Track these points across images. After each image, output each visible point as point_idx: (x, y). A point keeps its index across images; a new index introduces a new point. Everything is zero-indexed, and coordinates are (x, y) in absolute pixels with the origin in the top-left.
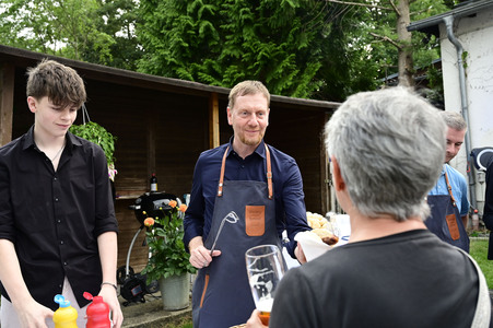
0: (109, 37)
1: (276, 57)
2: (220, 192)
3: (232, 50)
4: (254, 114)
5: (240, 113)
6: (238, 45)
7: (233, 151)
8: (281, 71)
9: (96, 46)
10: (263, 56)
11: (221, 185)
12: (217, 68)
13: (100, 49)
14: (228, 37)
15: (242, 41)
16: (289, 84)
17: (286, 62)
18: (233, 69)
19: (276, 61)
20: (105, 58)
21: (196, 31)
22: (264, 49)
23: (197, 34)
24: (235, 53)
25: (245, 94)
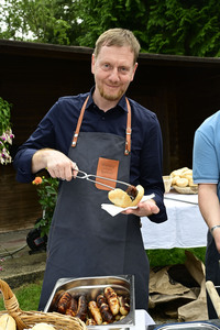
0: (65, 23)
1: (199, 21)
2: (74, 143)
3: (157, 20)
4: (116, 69)
6: (162, 15)
8: (203, 34)
9: (56, 31)
10: (185, 22)
11: (76, 135)
12: (144, 38)
13: (58, 34)
14: (152, 7)
15: (165, 9)
16: (212, 46)
17: (208, 26)
18: (158, 38)
19: (199, 25)
20: (62, 42)
21: (123, 5)
22: (186, 15)
23: (125, 8)
24: (160, 22)
25: (111, 44)
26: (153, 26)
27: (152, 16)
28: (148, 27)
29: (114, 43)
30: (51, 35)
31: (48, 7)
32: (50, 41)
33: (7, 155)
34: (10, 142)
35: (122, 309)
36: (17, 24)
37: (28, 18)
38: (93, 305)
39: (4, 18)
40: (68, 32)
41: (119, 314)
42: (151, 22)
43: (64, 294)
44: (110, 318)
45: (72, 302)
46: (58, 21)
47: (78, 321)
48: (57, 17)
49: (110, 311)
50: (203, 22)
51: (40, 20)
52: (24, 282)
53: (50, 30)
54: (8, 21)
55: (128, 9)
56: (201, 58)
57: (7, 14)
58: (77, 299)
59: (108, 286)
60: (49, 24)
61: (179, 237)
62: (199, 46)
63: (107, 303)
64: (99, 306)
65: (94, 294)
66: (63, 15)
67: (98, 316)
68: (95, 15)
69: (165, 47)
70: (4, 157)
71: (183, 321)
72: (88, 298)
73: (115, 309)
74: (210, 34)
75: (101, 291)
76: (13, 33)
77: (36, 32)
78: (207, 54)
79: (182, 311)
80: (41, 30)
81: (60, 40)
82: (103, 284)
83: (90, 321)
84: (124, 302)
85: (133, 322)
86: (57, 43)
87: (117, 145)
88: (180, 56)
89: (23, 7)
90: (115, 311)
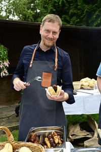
0: (32, 12)
1: (93, 11)
2: (31, 66)
3: (74, 10)
4: (51, 33)
5: (45, 30)
6: (76, 8)
7: (39, 48)
8: (95, 17)
9: (27, 16)
10: (87, 11)
11: (32, 62)
12: (68, 19)
13: (29, 17)
15: (78, 5)
16: (99, 22)
17: (97, 13)
18: (74, 18)
19: (93, 12)
20: (31, 20)
21: (59, 4)
22: (87, 8)
23: (59, 5)
24: (75, 11)
25: (49, 21)
26: (72, 13)
27: (71, 8)
28: (70, 13)
29: (51, 21)
30: (25, 17)
31: (24, 4)
32: (25, 20)
33: (6, 72)
34: (8, 66)
35: (60, 141)
36: (10, 13)
37: (15, 10)
38: (46, 139)
39: (4, 10)
40: (33, 16)
41: (59, 143)
42: (71, 11)
43: (34, 134)
44: (54, 145)
45: (37, 138)
46: (29, 11)
47: (40, 146)
48: (28, 9)
49: (54, 142)
50: (95, 11)
51: (20, 11)
52: (14, 129)
53: (25, 15)
54: (6, 11)
55: (61, 5)
56: (94, 27)
57: (6, 8)
58: (39, 137)
59: (53, 131)
60: (24, 12)
61: (85, 109)
62: (93, 22)
63: (53, 138)
64: (49, 140)
65: (47, 135)
66: (31, 8)
67: (49, 144)
68: (45, 8)
69: (77, 22)
70: (5, 73)
71: (87, 147)
72: (44, 136)
73: (57, 141)
74: (98, 16)
75: (50, 133)
76: (8, 17)
77: (19, 16)
78: (96, 26)
79: (86, 143)
80: (21, 15)
81: (29, 20)
82: (51, 130)
83: (45, 146)
84: (61, 138)
85: (65, 147)
86: (28, 21)
87: (51, 66)
88: (84, 26)
89: (13, 5)
90: (57, 142)
